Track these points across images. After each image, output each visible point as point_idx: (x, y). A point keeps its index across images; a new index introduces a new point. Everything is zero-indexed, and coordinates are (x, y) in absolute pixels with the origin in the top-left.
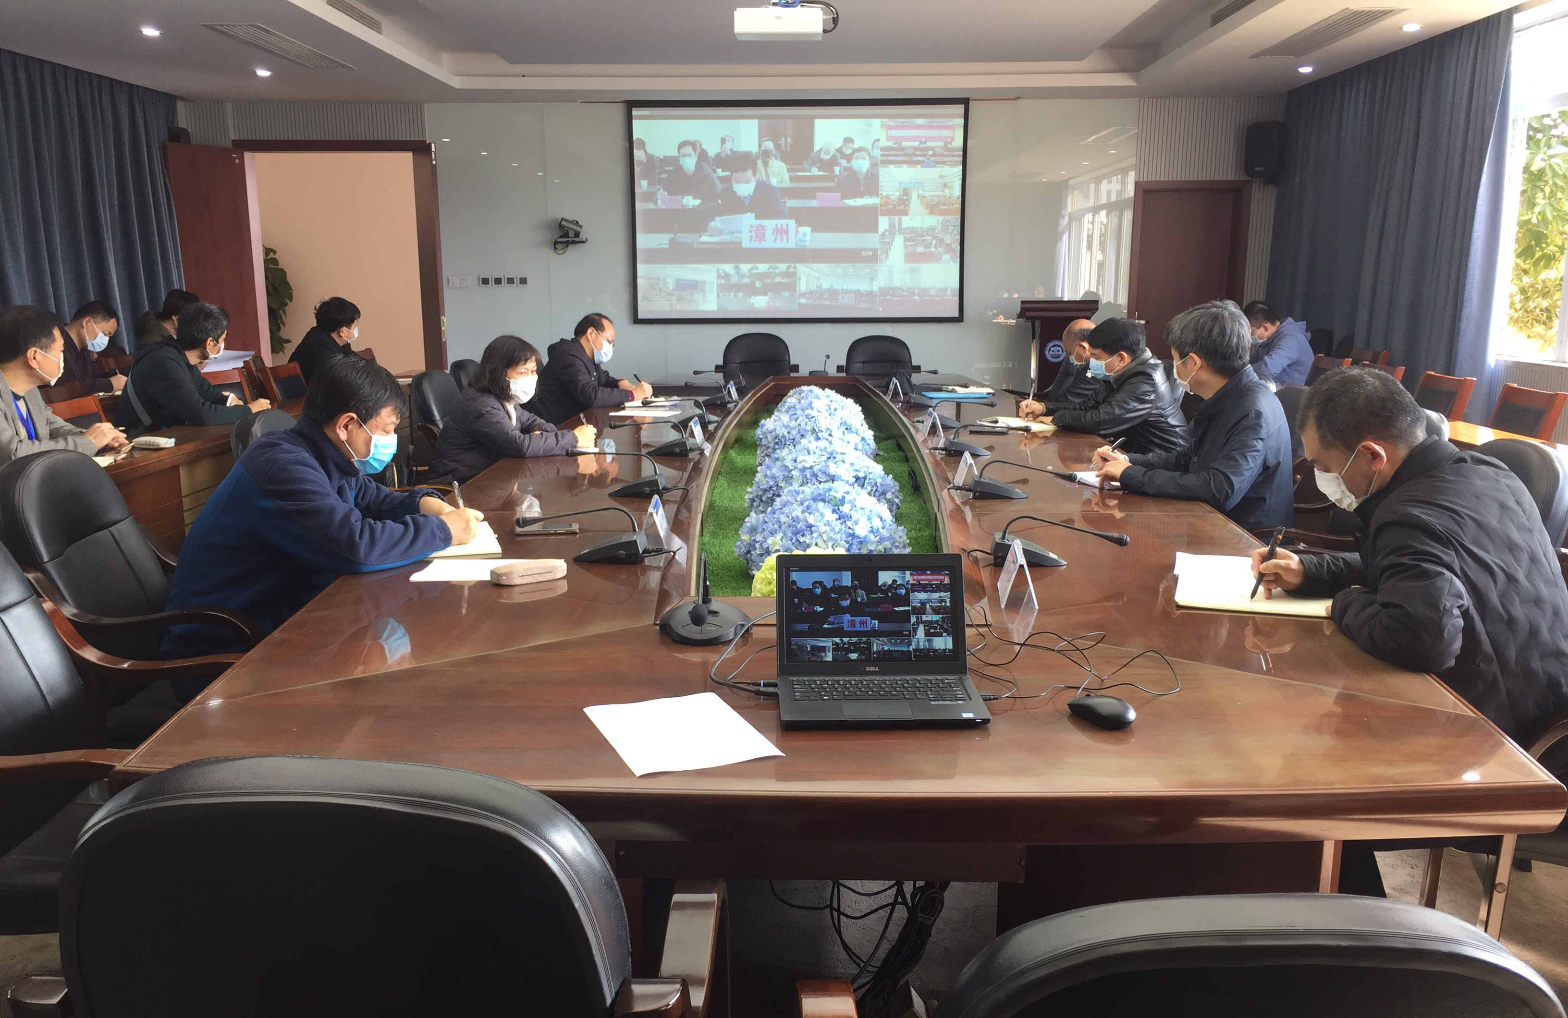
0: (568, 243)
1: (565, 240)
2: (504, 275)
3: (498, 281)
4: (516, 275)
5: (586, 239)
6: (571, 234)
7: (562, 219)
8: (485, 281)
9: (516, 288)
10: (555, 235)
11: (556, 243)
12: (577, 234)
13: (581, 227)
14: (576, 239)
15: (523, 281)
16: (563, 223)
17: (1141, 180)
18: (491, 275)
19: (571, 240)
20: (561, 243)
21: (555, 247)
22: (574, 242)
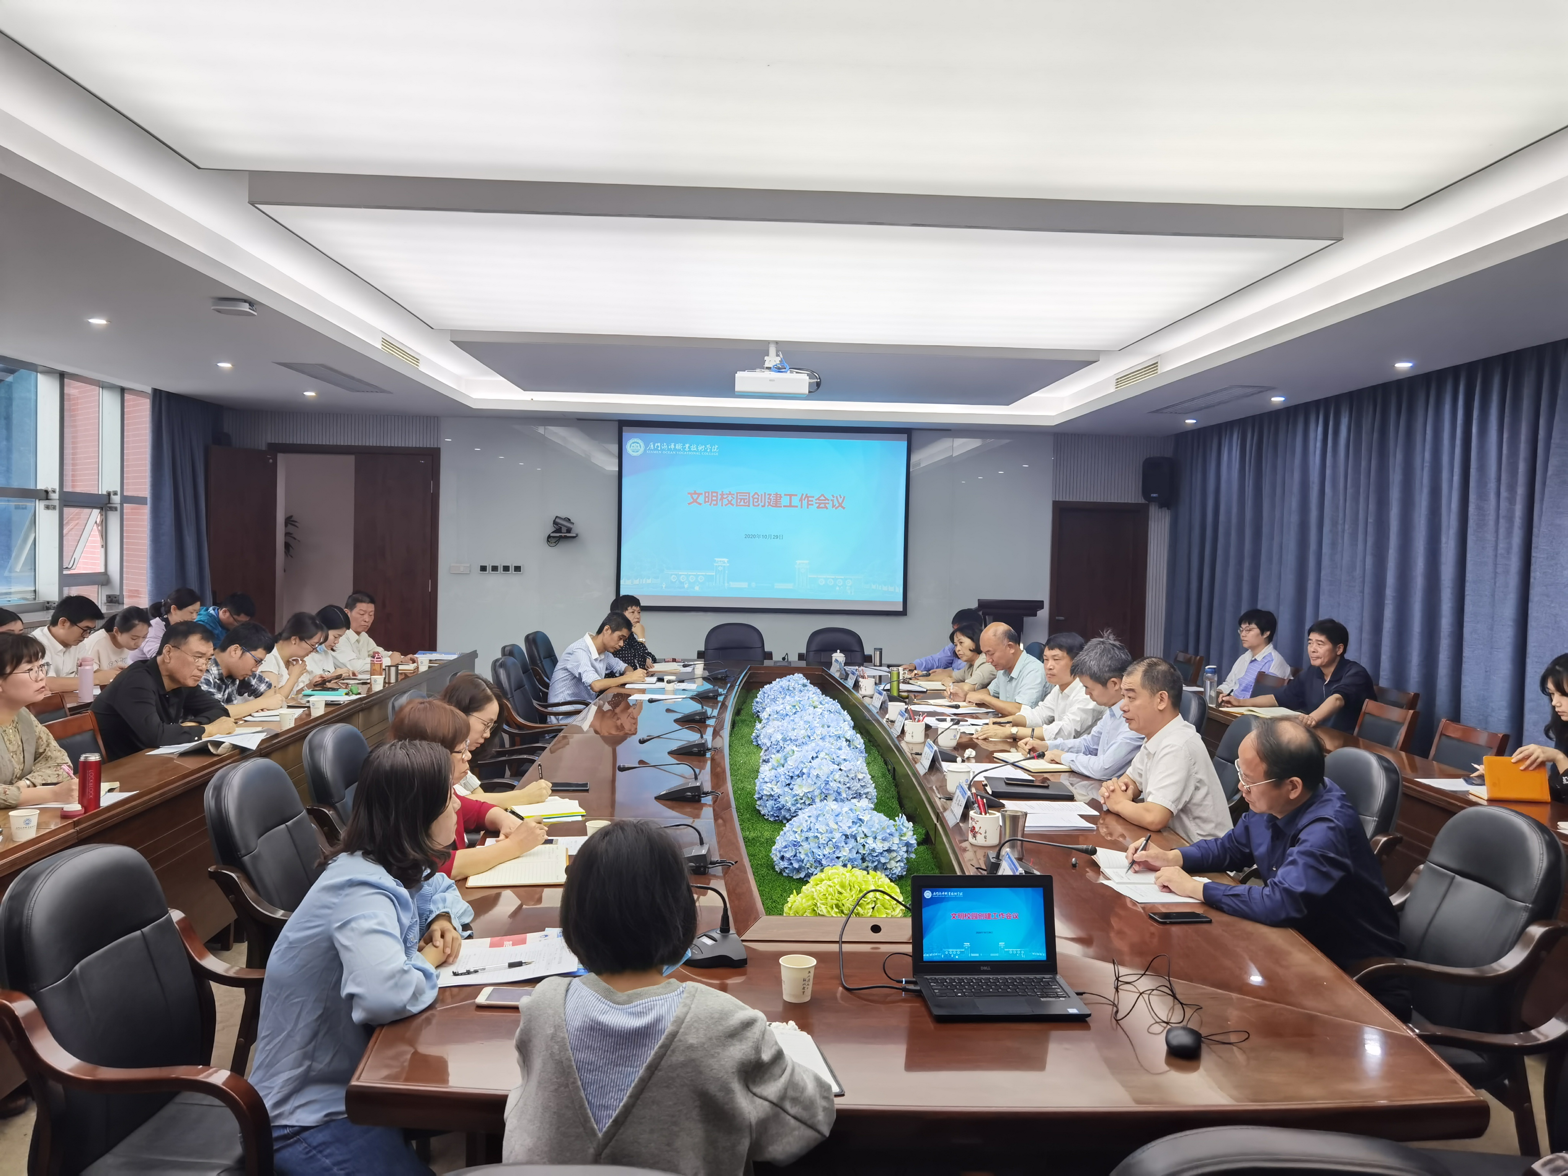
0: (560, 539)
1: (558, 535)
2: (500, 564)
3: (495, 568)
4: (512, 564)
5: (577, 535)
6: (564, 530)
7: (557, 517)
8: (483, 569)
9: (512, 576)
10: (549, 529)
11: (549, 537)
12: (569, 530)
13: (573, 523)
14: (568, 535)
15: (518, 569)
16: (558, 520)
17: (1057, 500)
18: (489, 564)
19: (563, 535)
20: (554, 537)
21: (548, 541)
22: (566, 537)
